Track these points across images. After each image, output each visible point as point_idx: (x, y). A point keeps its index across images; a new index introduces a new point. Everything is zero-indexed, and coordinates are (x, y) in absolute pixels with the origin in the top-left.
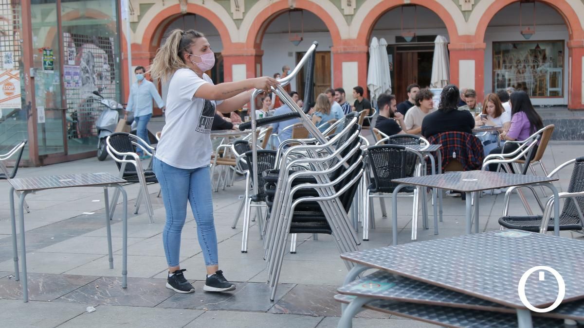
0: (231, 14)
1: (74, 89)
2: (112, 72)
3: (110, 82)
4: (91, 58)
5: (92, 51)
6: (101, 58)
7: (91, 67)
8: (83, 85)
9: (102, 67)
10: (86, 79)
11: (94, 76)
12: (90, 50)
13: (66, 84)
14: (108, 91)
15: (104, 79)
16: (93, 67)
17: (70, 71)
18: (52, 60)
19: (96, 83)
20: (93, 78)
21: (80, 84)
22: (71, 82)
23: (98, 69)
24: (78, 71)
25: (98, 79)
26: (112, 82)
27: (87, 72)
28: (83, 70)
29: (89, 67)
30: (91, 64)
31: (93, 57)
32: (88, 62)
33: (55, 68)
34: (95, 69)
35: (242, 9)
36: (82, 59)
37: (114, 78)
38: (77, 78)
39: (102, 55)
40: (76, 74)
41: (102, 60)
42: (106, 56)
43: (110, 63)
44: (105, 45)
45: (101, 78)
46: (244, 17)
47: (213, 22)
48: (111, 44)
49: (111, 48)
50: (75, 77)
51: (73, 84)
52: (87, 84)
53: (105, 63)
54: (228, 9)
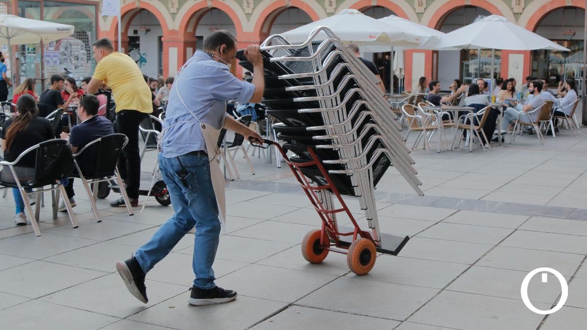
0: (243, 10)
1: (52, 66)
2: (88, 55)
3: (86, 62)
4: (69, 46)
5: (71, 41)
6: (79, 45)
7: (69, 52)
8: (61, 63)
9: (78, 51)
10: (64, 60)
11: (72, 58)
12: (69, 41)
13: (45, 63)
14: (84, 68)
15: (80, 60)
16: (71, 51)
17: (50, 54)
18: (34, 47)
19: (73, 62)
20: (71, 59)
21: (58, 63)
22: (50, 61)
23: (75, 53)
24: (57, 54)
25: (75, 59)
26: (88, 62)
27: (65, 55)
28: (61, 53)
29: (67, 52)
30: (69, 50)
31: (71, 45)
32: (66, 49)
33: (36, 52)
34: (73, 53)
35: (252, 6)
36: (60, 47)
37: (90, 59)
38: (55, 59)
39: (80, 44)
40: (55, 56)
41: (80, 47)
42: (84, 44)
43: (87, 49)
44: (83, 37)
45: (77, 59)
46: (253, 11)
47: (230, 15)
48: (88, 36)
49: (88, 39)
50: (54, 58)
51: (52, 63)
52: (65, 63)
53: (82, 49)
54: (241, 5)
